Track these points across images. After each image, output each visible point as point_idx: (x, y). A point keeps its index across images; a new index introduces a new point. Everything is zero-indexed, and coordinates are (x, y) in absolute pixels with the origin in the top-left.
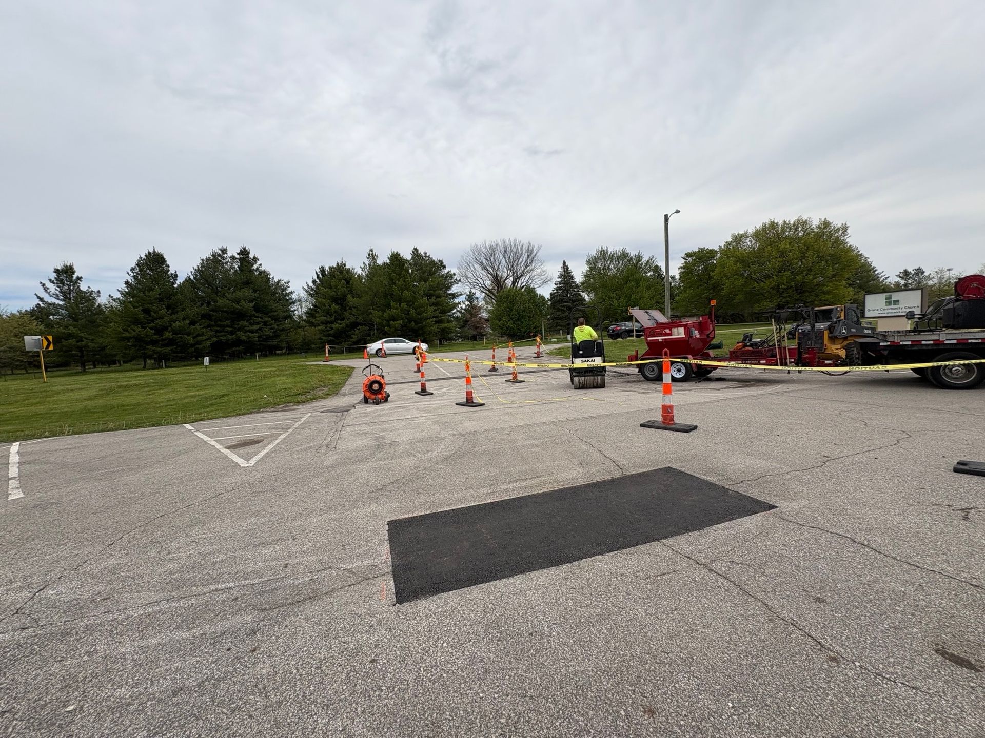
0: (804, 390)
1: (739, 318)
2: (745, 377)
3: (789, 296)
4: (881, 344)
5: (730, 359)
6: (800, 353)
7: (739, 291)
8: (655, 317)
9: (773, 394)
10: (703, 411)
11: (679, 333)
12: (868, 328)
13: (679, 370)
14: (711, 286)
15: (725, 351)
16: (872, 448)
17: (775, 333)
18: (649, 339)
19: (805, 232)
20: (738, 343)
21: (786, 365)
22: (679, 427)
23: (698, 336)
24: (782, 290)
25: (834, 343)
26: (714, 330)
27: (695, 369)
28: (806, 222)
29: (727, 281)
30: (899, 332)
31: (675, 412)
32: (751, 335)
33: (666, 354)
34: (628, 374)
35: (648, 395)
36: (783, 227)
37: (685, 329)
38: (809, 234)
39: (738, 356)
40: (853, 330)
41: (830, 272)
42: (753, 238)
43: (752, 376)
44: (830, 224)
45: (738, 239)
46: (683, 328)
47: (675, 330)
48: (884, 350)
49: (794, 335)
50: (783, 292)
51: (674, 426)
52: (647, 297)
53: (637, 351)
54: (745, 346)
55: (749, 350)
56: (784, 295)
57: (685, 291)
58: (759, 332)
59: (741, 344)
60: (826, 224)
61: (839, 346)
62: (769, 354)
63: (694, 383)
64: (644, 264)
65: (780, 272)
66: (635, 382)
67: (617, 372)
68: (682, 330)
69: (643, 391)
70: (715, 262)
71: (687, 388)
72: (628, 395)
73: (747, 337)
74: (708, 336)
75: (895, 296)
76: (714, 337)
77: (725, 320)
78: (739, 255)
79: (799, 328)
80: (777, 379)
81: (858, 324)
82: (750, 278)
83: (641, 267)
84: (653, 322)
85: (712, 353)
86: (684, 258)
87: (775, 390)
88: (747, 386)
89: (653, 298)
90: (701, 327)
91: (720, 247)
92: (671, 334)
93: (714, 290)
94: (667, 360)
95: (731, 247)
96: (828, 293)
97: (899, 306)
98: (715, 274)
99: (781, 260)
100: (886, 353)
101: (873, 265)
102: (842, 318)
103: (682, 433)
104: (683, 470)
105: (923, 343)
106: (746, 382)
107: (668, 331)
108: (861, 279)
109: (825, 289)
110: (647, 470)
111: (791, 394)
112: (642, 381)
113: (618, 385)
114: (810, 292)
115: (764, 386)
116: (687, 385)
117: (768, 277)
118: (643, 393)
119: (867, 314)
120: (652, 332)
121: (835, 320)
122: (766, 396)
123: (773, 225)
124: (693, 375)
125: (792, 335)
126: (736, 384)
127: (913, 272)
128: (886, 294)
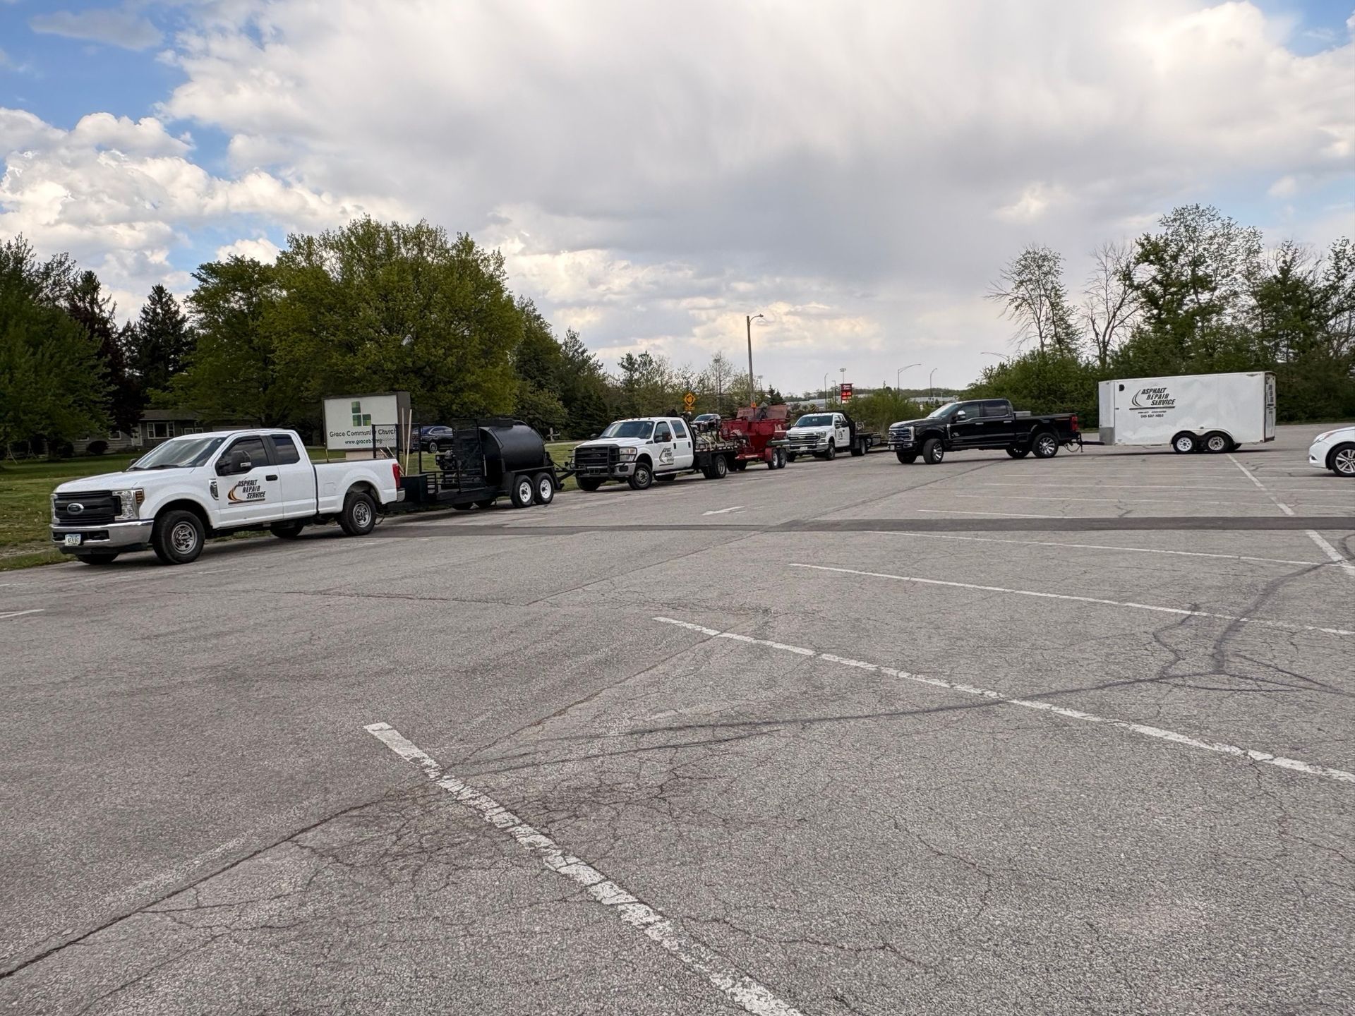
127: (639, 359)
128: (356, 400)
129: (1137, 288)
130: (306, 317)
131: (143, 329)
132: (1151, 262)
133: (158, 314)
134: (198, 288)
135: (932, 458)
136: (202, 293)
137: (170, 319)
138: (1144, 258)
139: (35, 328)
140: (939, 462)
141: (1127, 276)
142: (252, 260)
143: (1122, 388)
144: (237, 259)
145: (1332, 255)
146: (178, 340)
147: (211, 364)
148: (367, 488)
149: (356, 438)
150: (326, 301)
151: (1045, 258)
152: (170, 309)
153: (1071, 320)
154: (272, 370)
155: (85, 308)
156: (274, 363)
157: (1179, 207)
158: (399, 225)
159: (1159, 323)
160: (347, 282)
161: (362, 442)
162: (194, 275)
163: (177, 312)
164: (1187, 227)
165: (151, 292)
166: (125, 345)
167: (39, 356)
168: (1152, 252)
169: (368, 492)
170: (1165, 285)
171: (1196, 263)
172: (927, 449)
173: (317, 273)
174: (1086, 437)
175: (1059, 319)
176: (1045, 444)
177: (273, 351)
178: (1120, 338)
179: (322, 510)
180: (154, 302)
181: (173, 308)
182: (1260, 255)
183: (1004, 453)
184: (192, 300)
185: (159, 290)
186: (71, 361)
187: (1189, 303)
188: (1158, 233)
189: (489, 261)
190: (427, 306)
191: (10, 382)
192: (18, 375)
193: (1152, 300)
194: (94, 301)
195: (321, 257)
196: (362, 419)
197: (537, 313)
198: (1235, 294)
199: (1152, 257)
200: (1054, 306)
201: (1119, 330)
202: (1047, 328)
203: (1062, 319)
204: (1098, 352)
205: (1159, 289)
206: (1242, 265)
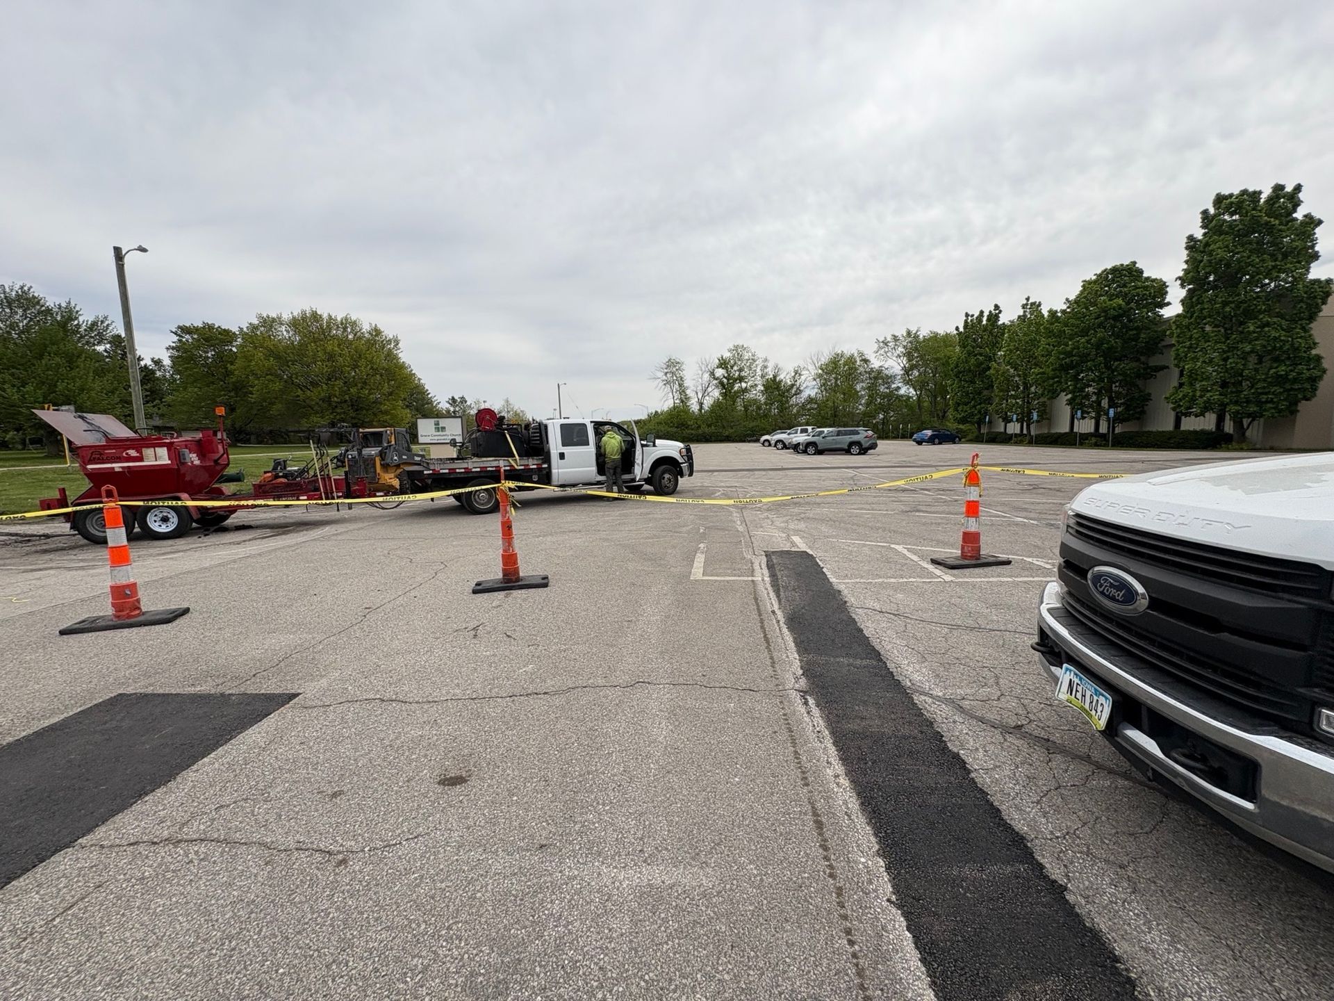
0: (354, 530)
1: (282, 437)
2: (282, 521)
3: (344, 413)
4: (425, 472)
5: (256, 497)
6: (348, 485)
7: (276, 398)
8: (104, 428)
9: (318, 539)
10: (204, 582)
11: (159, 457)
12: (419, 455)
13: (165, 520)
14: (231, 386)
15: (247, 485)
16: (414, 586)
17: (315, 460)
18: (89, 467)
19: (355, 335)
20: (265, 472)
21: (333, 498)
22: (153, 618)
23: (197, 462)
24: (334, 404)
25: (387, 472)
26: (226, 452)
27: (195, 516)
28: (355, 323)
29: (256, 382)
30: (441, 459)
31: (141, 594)
32: (285, 461)
33: (109, 494)
34: (47, 536)
35: (91, 572)
36: (328, 323)
37: (169, 450)
38: (360, 338)
39: (267, 492)
40: (404, 457)
41: (386, 389)
42: (290, 327)
43: (292, 518)
44: (381, 332)
45: (269, 323)
46: (165, 449)
47: (148, 452)
48: (428, 478)
49: (343, 462)
50: (336, 407)
51: (141, 618)
52: (98, 389)
53: (63, 491)
54: (277, 477)
55: (282, 483)
56: (339, 411)
57: (185, 389)
58: (299, 458)
59: (270, 474)
60: (377, 332)
61: (392, 475)
62: (311, 487)
63: (196, 538)
64: (84, 327)
65: (329, 379)
66: (63, 549)
67: (16, 535)
68: (163, 452)
69: (81, 564)
70: (234, 349)
71: (180, 548)
72: (39, 579)
73: (279, 463)
74: (216, 461)
75: (443, 422)
76: (228, 465)
77: (260, 439)
78: (272, 347)
79: (349, 453)
80: (326, 519)
81: (409, 451)
82: (290, 382)
83: (78, 332)
84: (100, 435)
85: (229, 488)
86: (175, 333)
87: (320, 535)
88: (284, 533)
89: (113, 392)
90: (202, 448)
91: (241, 329)
92: (141, 459)
93: (236, 394)
94: (113, 504)
95: (258, 333)
96: (386, 413)
97: (444, 433)
98: (237, 368)
99: (329, 364)
100: (429, 481)
101: (426, 387)
102: (393, 443)
103: (157, 628)
104: (150, 690)
105: (458, 471)
106: (281, 528)
107: (133, 453)
108: (417, 400)
109: (383, 408)
110: (62, 717)
111: (340, 538)
112: (82, 546)
113: (14, 561)
114: (367, 410)
115: (307, 530)
116: (183, 542)
117: (314, 384)
118: (82, 568)
119: (421, 440)
120: (95, 453)
121: (386, 445)
122: (307, 544)
123: (315, 317)
124: (194, 525)
125: (340, 461)
126: (268, 532)
127: (459, 400)
128: (436, 419)
129: (717, 379)
132: (723, 368)
138: (720, 366)
141: (712, 374)
145: (793, 370)
149: (439, 438)
151: (678, 363)
153: (688, 392)
157: (736, 344)
158: (333, 317)
159: (724, 395)
164: (738, 354)
168: (723, 364)
170: (727, 378)
171: (741, 370)
175: (682, 390)
178: (708, 402)
182: (767, 368)
187: (737, 387)
188: (727, 355)
189: (390, 341)
193: (722, 383)
198: (756, 385)
199: (723, 366)
200: (680, 385)
201: (707, 398)
202: (677, 395)
203: (683, 391)
204: (698, 407)
205: (725, 380)
206: (759, 373)
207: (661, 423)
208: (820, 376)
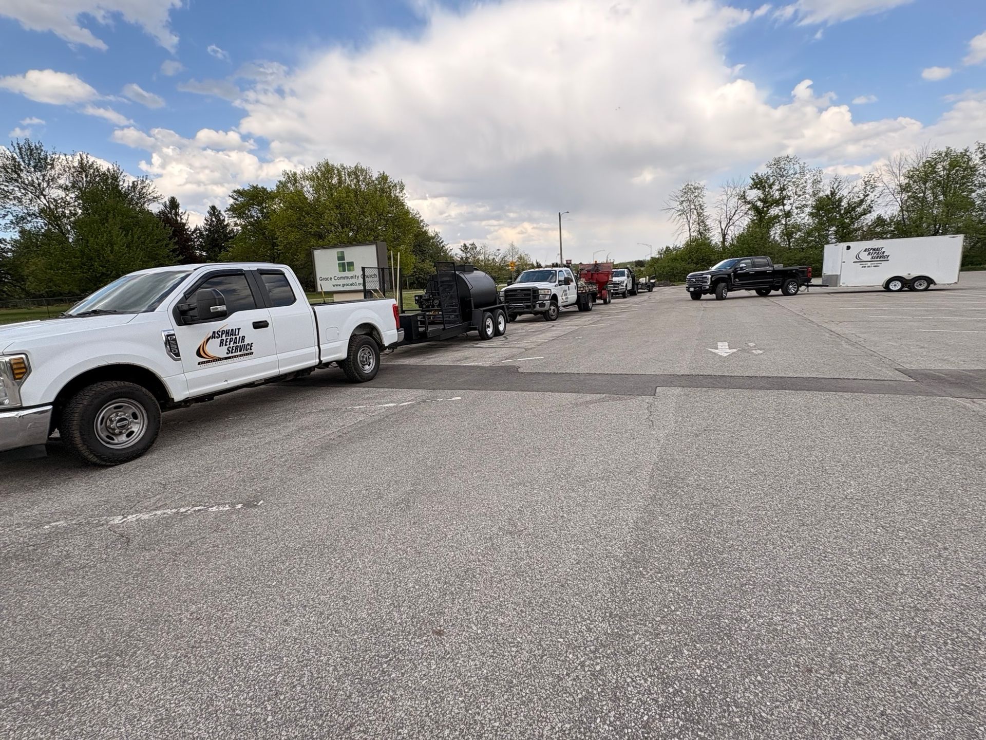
28: (366, 170)
38: (369, 185)
44: (388, 178)
45: (294, 179)
60: (384, 178)
128: (340, 250)
129: (749, 203)
130: (294, 218)
131: (206, 230)
132: (759, 189)
133: (214, 221)
134: (232, 203)
135: (722, 297)
136: (235, 206)
137: (220, 224)
138: (754, 186)
139: (127, 220)
140: (725, 299)
141: (743, 197)
142: (263, 188)
143: (848, 248)
144: (253, 187)
145: (863, 182)
146: (225, 236)
147: (242, 246)
148: (368, 330)
149: (341, 282)
150: (305, 209)
151: (698, 188)
152: (220, 218)
153: (708, 222)
154: (277, 249)
155: (172, 217)
156: (278, 246)
157: (777, 157)
158: (345, 166)
159: (755, 223)
160: (317, 200)
161: (347, 285)
162: (230, 196)
163: (224, 220)
164: (780, 168)
165: (209, 209)
166: (196, 238)
167: (130, 237)
168: (759, 183)
169: (370, 334)
170: (764, 201)
171: (782, 189)
172: (718, 290)
173: (300, 193)
174: (814, 281)
175: (701, 222)
176: (791, 286)
177: (277, 239)
179: (325, 359)
180: (211, 214)
181: (222, 218)
182: (821, 183)
183: (754, 293)
184: (229, 210)
185: (213, 208)
186: (151, 241)
187: (772, 211)
188: (763, 171)
189: (396, 187)
190: (363, 213)
191: (112, 252)
192: (116, 248)
193: (755, 208)
194: (177, 214)
195: (302, 184)
196: (346, 266)
197: (421, 219)
198: (803, 206)
199: (759, 186)
200: (699, 215)
201: (732, 228)
202: (695, 227)
203: (703, 222)
204: (721, 240)
205: (759, 204)
206: (810, 190)
207: (675, 259)
208: (905, 189)
